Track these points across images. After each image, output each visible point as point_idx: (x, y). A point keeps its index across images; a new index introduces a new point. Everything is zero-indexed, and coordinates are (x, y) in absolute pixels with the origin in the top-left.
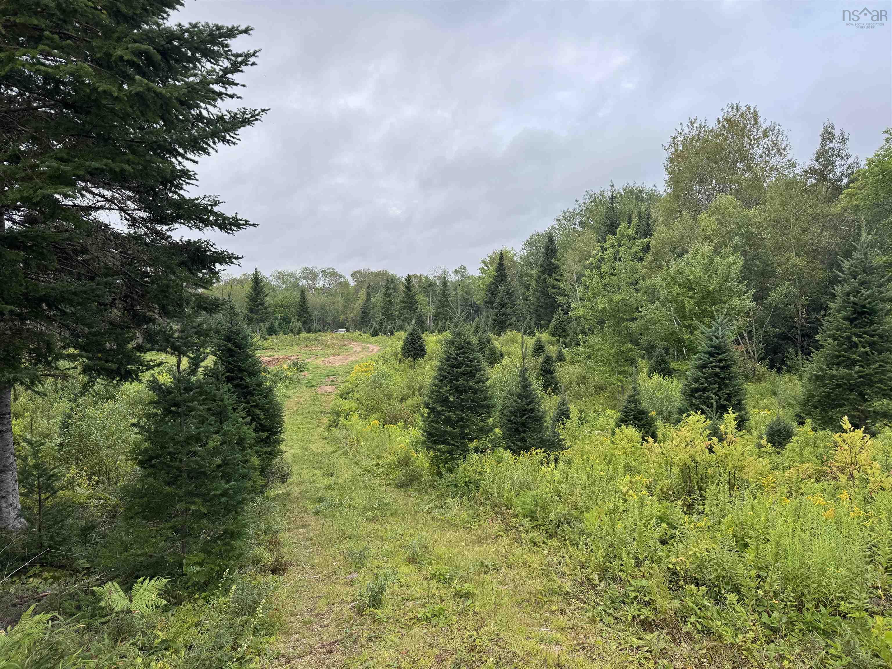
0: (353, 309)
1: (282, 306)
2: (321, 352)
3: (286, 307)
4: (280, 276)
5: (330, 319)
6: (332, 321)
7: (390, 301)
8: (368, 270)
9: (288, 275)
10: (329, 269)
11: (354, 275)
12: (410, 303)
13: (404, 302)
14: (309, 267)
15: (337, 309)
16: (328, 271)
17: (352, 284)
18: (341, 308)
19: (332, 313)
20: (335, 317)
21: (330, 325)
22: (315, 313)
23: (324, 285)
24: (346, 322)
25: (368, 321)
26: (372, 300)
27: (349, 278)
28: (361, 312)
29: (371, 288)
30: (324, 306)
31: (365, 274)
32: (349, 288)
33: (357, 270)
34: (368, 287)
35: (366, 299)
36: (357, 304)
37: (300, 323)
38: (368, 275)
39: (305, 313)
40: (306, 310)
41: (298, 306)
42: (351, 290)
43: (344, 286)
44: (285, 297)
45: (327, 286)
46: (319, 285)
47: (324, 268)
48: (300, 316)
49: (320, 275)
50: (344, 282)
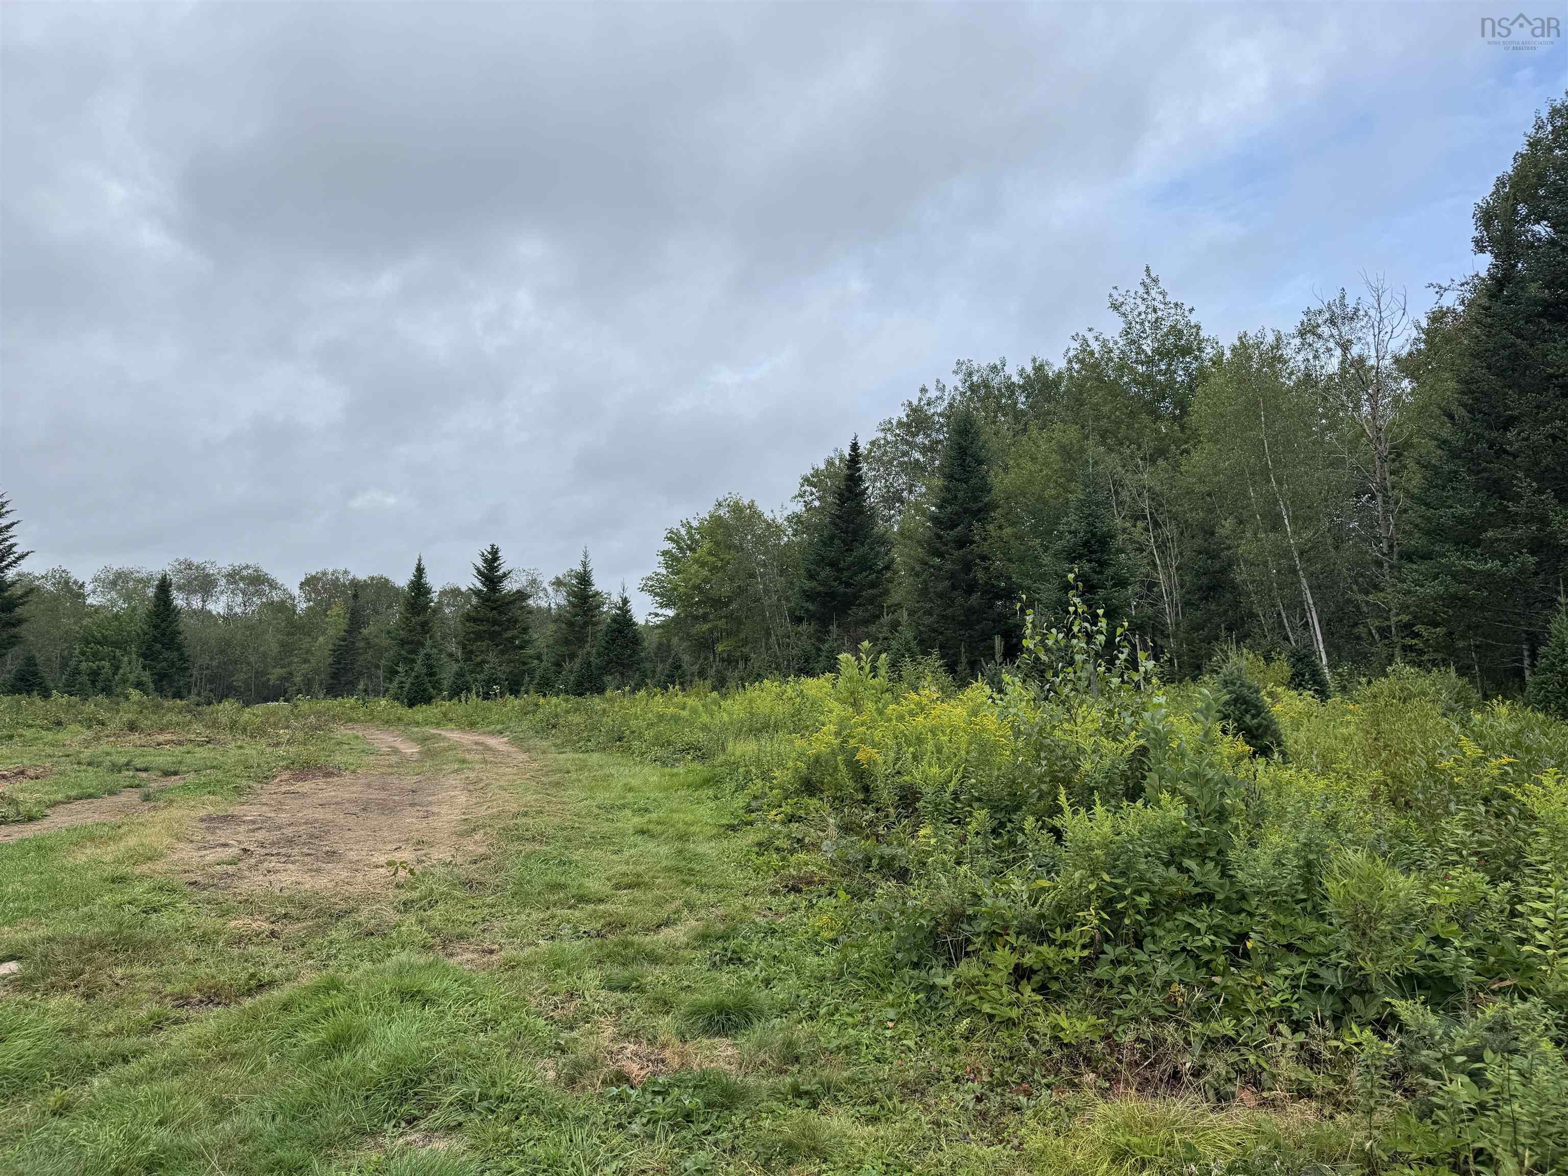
0: (308, 651)
1: (104, 641)
2: (202, 753)
3: (116, 645)
4: (119, 581)
5: (242, 676)
6: (246, 683)
7: (424, 624)
8: (346, 572)
9: (141, 581)
10: (247, 567)
11: (310, 583)
12: (495, 623)
13: (475, 620)
14: (197, 560)
15: (265, 655)
16: (245, 573)
17: (302, 606)
18: (275, 649)
19: (249, 664)
20: (257, 672)
21: (241, 693)
22: (200, 662)
23: (230, 608)
24: (287, 684)
25: (351, 682)
26: (362, 630)
27: (296, 591)
28: (330, 660)
29: (362, 601)
30: (228, 643)
31: (335, 583)
32: (295, 612)
33: (314, 573)
34: (355, 596)
35: (346, 628)
36: (321, 639)
37: (148, 673)
38: (344, 585)
39: (167, 649)
40: (172, 640)
41: (145, 627)
42: (301, 618)
43: (283, 608)
44: (116, 617)
45: (238, 610)
46: (217, 607)
47: (236, 564)
48: (148, 655)
49: (223, 582)
50: (283, 602)
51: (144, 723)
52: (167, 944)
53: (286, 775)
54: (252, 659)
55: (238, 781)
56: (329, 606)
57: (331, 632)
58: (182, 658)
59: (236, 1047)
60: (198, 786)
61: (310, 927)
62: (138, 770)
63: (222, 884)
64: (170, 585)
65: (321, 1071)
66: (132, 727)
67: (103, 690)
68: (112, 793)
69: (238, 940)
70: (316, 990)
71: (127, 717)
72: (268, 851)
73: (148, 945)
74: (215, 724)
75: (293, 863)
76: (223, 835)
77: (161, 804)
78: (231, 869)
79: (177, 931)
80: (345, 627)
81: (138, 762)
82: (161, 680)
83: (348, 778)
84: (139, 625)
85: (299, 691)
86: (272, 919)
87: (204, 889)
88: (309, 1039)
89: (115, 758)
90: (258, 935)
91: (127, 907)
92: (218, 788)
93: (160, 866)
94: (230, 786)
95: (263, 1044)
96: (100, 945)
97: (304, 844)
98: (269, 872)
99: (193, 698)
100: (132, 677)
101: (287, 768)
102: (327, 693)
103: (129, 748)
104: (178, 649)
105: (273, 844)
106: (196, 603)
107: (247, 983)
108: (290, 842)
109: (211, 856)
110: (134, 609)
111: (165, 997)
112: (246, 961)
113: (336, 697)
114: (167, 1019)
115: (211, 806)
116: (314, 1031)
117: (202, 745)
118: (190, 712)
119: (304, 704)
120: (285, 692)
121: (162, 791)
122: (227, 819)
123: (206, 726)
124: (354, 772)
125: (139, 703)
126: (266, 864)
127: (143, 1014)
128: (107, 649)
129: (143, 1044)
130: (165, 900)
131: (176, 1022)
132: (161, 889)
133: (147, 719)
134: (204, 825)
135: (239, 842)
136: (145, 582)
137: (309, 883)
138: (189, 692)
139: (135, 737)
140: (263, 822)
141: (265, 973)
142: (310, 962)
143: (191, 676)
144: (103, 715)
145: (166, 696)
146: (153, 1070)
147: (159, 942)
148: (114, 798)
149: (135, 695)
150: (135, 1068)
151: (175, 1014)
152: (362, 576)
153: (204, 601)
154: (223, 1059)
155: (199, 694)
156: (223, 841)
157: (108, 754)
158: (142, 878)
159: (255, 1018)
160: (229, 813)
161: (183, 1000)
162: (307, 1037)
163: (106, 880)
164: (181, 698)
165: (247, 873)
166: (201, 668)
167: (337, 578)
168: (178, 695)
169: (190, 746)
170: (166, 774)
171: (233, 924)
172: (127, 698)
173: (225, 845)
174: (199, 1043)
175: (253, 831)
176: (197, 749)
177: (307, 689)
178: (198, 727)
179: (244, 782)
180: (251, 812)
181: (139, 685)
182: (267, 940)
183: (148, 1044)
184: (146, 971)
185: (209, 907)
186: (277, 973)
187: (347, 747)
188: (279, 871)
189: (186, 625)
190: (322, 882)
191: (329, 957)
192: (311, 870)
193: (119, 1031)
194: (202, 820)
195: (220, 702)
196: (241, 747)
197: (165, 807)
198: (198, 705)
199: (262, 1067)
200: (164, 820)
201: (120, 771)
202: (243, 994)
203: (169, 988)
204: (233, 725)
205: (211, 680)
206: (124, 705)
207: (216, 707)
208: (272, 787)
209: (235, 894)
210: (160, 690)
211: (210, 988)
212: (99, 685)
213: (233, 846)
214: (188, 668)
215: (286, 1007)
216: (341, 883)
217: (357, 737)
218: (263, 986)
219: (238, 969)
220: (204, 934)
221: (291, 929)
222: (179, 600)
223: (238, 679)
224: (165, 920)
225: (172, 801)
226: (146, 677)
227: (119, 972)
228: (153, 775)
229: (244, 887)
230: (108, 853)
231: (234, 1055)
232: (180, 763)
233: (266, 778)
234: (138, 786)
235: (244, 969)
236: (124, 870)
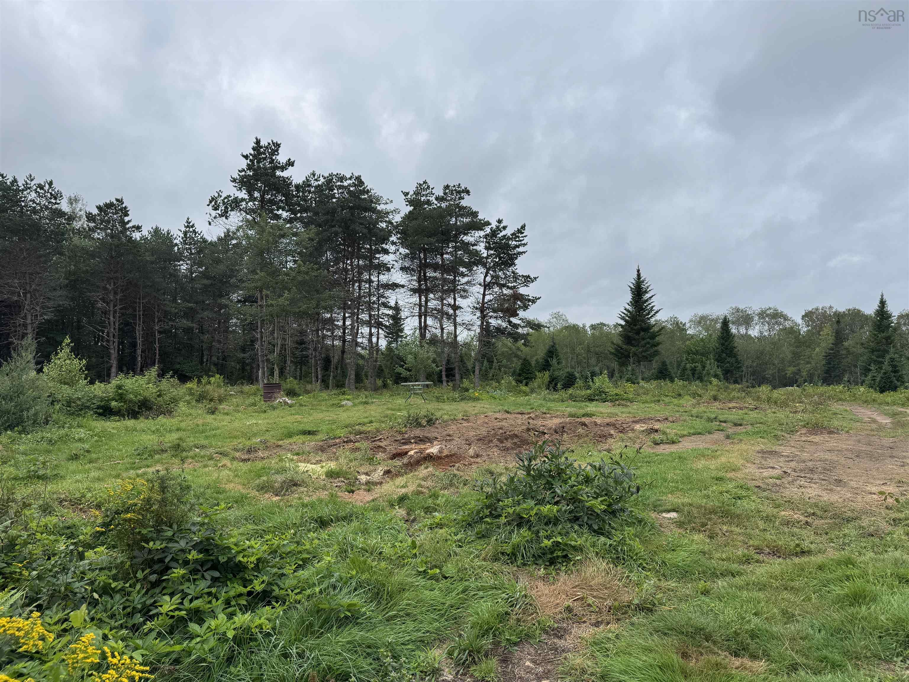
0: (810, 357)
1: (697, 353)
2: (754, 415)
3: (703, 354)
4: (702, 321)
5: (771, 372)
6: (773, 375)
7: (888, 338)
8: (831, 307)
9: (713, 320)
10: (770, 308)
11: (808, 316)
14: (741, 307)
15: (783, 359)
16: (768, 312)
17: (804, 329)
18: (789, 356)
19: (774, 364)
20: (779, 369)
21: (770, 381)
22: (746, 364)
23: (761, 333)
24: (797, 377)
25: (839, 376)
26: (844, 343)
27: (799, 321)
28: (824, 362)
29: (842, 325)
30: (762, 353)
31: (824, 314)
32: (800, 334)
33: (810, 309)
34: (838, 322)
35: (833, 342)
36: (817, 349)
37: (720, 370)
38: (830, 315)
39: (729, 357)
40: (731, 351)
41: (717, 345)
42: (804, 337)
43: (792, 331)
44: (702, 340)
45: (766, 334)
46: (754, 332)
47: (763, 307)
48: (719, 360)
49: (756, 318)
50: (792, 328)
51: (721, 397)
52: (748, 518)
53: (804, 431)
54: (776, 362)
55: (776, 431)
56: (821, 329)
57: (823, 345)
58: (738, 362)
59: (793, 584)
60: (754, 433)
61: (830, 523)
62: (721, 422)
63: (774, 489)
64: (729, 322)
65: (847, 612)
66: (715, 398)
67: (698, 378)
68: (710, 433)
69: (787, 523)
70: (839, 563)
71: (713, 393)
72: (798, 474)
73: (738, 516)
74: (758, 399)
75: (815, 483)
76: (771, 462)
77: (736, 441)
78: (778, 482)
79: (752, 511)
80: (831, 341)
81: (721, 418)
82: (727, 374)
83: (844, 436)
84: (714, 344)
85: (805, 381)
86: (806, 514)
87: (764, 491)
88: (837, 590)
89: (709, 414)
90: (798, 522)
91: (725, 494)
92: (765, 435)
93: (739, 475)
94: (772, 435)
95: (808, 586)
96: (713, 512)
97: (820, 473)
98: (801, 486)
99: (745, 384)
100: (712, 372)
101: (804, 426)
102: (823, 382)
103: (714, 409)
104: (735, 357)
105: (801, 471)
106: (743, 331)
107: (795, 549)
108: (812, 471)
109: (766, 474)
110: (711, 335)
111: (750, 546)
112: (793, 536)
113: (829, 385)
114: (752, 559)
115: (762, 444)
116: (841, 587)
117: (753, 410)
118: (744, 391)
119: (809, 388)
120: (797, 381)
121: (735, 434)
122: (771, 453)
123: (753, 400)
124: (847, 432)
125: (717, 385)
126: (798, 482)
127: (740, 553)
128: (699, 357)
129: (741, 569)
130: (744, 493)
131: (757, 561)
132: (741, 487)
133: (722, 394)
134: (760, 455)
135: (781, 467)
136: (716, 321)
137: (826, 497)
138: (742, 380)
139: (717, 404)
140: (793, 457)
141: (806, 545)
142: (832, 544)
143: (742, 371)
144: (700, 392)
145: (730, 383)
146: (748, 584)
147: (743, 516)
148: (711, 436)
149: (715, 381)
150: (738, 580)
151: (756, 557)
152: (842, 309)
153: (747, 330)
154: (786, 589)
155: (747, 382)
156: (771, 465)
157: (705, 412)
158: (731, 480)
159: (803, 570)
160: (773, 449)
161: (759, 550)
162: (836, 589)
163: (713, 478)
164: (739, 384)
165: (788, 486)
166: (747, 367)
167: (825, 311)
168: (736, 382)
169: (746, 411)
170: (736, 425)
171: (783, 513)
172: (711, 383)
173: (773, 468)
174: (771, 576)
175: (788, 461)
176: (750, 412)
177: (810, 380)
178: (749, 400)
179: (779, 433)
180: (786, 451)
181: (716, 376)
182: (803, 526)
183: (744, 570)
184: (737, 530)
185: (768, 501)
186: (813, 546)
187: (840, 416)
188: (806, 487)
189: (738, 343)
190: (834, 498)
191: (844, 544)
192: (827, 489)
193: (728, 559)
194: (759, 452)
195: (759, 386)
196: (774, 413)
197: (738, 443)
198: (747, 387)
199: (810, 599)
200: (738, 450)
201: (712, 422)
202: (793, 555)
203: (751, 542)
204: (769, 400)
205: (753, 373)
206: (710, 387)
207: (758, 389)
208: (796, 437)
209: (782, 496)
210: (727, 379)
211: (774, 547)
212: (696, 376)
213: (777, 469)
214: (741, 367)
215: (821, 568)
216: (847, 500)
217: (846, 411)
218: (804, 552)
219: (789, 540)
220: (767, 516)
221: (818, 522)
222: (734, 330)
223: (769, 373)
224: (744, 504)
225: (741, 440)
226: (719, 372)
227: (725, 528)
228: (729, 425)
229: (787, 493)
230: (713, 464)
231: (792, 588)
232: (743, 419)
233: (792, 431)
234: (722, 430)
235: (792, 540)
236: (721, 474)
